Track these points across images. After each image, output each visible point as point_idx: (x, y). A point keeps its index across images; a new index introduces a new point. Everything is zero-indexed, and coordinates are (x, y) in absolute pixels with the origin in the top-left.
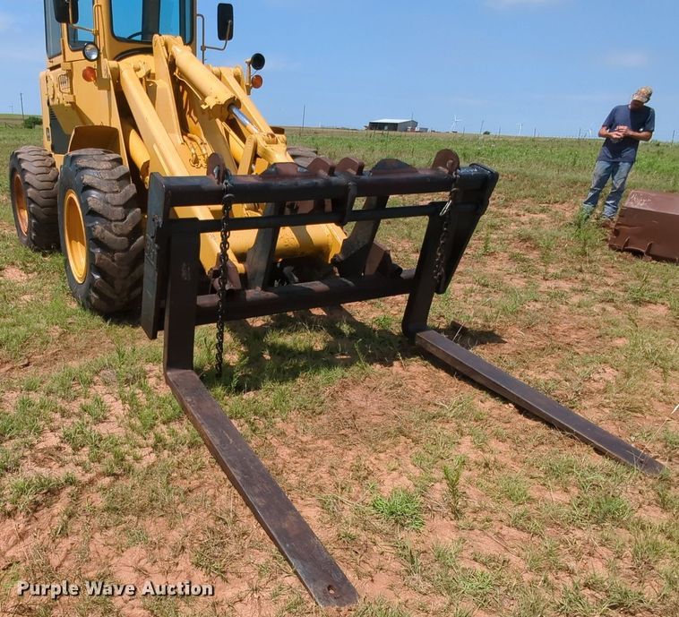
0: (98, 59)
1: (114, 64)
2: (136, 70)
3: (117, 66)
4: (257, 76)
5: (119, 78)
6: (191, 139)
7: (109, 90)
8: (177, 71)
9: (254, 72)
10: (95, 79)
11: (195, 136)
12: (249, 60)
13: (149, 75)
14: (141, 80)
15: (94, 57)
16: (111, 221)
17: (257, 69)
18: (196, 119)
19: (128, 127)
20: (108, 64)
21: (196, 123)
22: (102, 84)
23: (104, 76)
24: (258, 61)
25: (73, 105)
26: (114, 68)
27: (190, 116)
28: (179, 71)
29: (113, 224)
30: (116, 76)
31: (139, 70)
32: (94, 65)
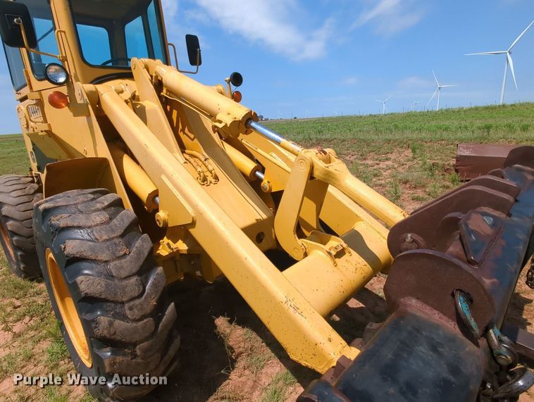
0: (68, 82)
1: (90, 87)
2: (120, 92)
3: (94, 90)
4: (236, 92)
5: (99, 102)
6: (192, 156)
7: (88, 116)
8: (164, 91)
9: (234, 88)
10: (68, 105)
11: (194, 153)
12: (228, 79)
13: (134, 97)
14: (126, 102)
15: (62, 80)
16: (123, 303)
17: (237, 86)
18: (192, 136)
19: (119, 152)
20: (82, 89)
21: (192, 140)
22: (78, 110)
23: (79, 101)
24: (236, 79)
25: (49, 133)
26: (91, 92)
27: (184, 133)
28: (168, 91)
29: (126, 306)
30: (96, 101)
31: (122, 92)
32: (64, 90)
